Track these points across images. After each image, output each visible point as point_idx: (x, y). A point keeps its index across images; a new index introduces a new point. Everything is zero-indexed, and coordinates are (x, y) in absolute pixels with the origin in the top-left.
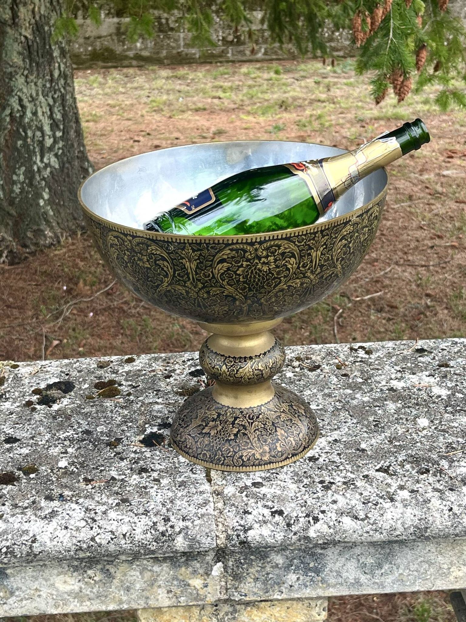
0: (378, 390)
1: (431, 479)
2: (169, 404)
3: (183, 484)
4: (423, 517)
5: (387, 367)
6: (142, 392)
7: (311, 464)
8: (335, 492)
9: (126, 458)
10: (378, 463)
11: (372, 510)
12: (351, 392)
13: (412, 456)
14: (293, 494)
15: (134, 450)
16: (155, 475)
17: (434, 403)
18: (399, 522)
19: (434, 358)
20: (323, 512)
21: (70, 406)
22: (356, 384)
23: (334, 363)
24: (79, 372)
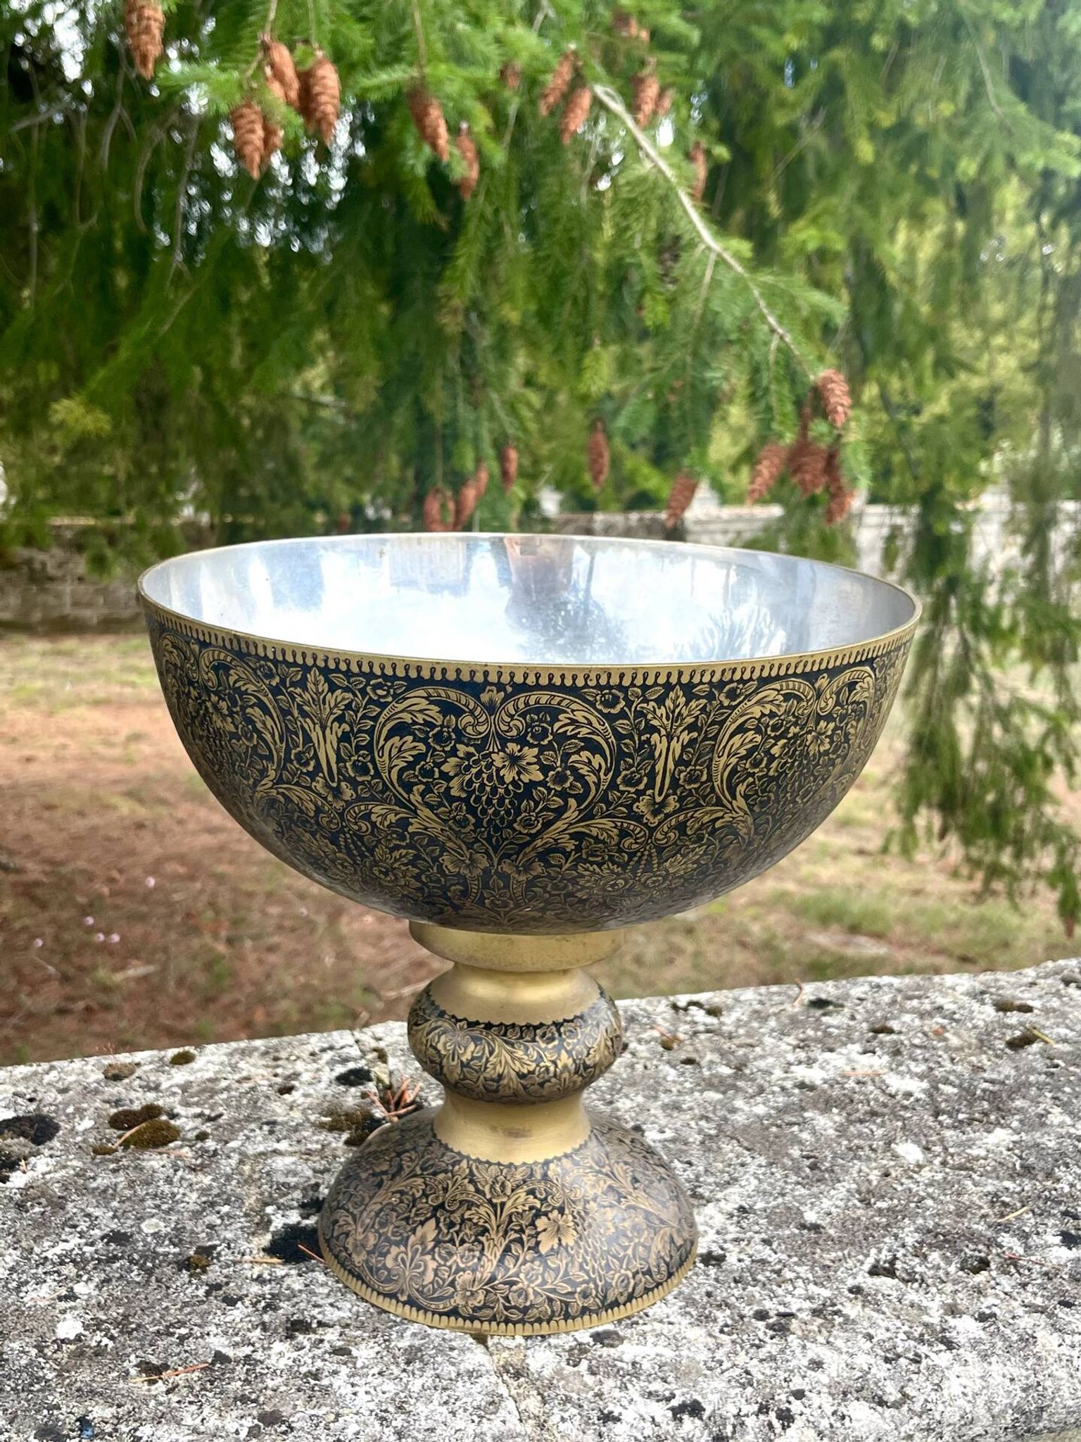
0: (777, 1089)
1: (1006, 1283)
2: (309, 1153)
3: (412, 1355)
4: (1032, 1380)
5: (768, 1041)
6: (233, 1129)
7: (712, 1271)
8: (805, 1338)
9: (241, 1299)
10: (867, 1256)
11: (914, 1377)
12: (720, 1096)
13: (929, 1231)
14: (704, 1355)
15: (256, 1273)
16: (331, 1336)
17: (905, 1108)
18: (980, 1401)
19: (853, 1018)
20: (799, 1395)
21: (58, 1175)
24: (63, 1091)
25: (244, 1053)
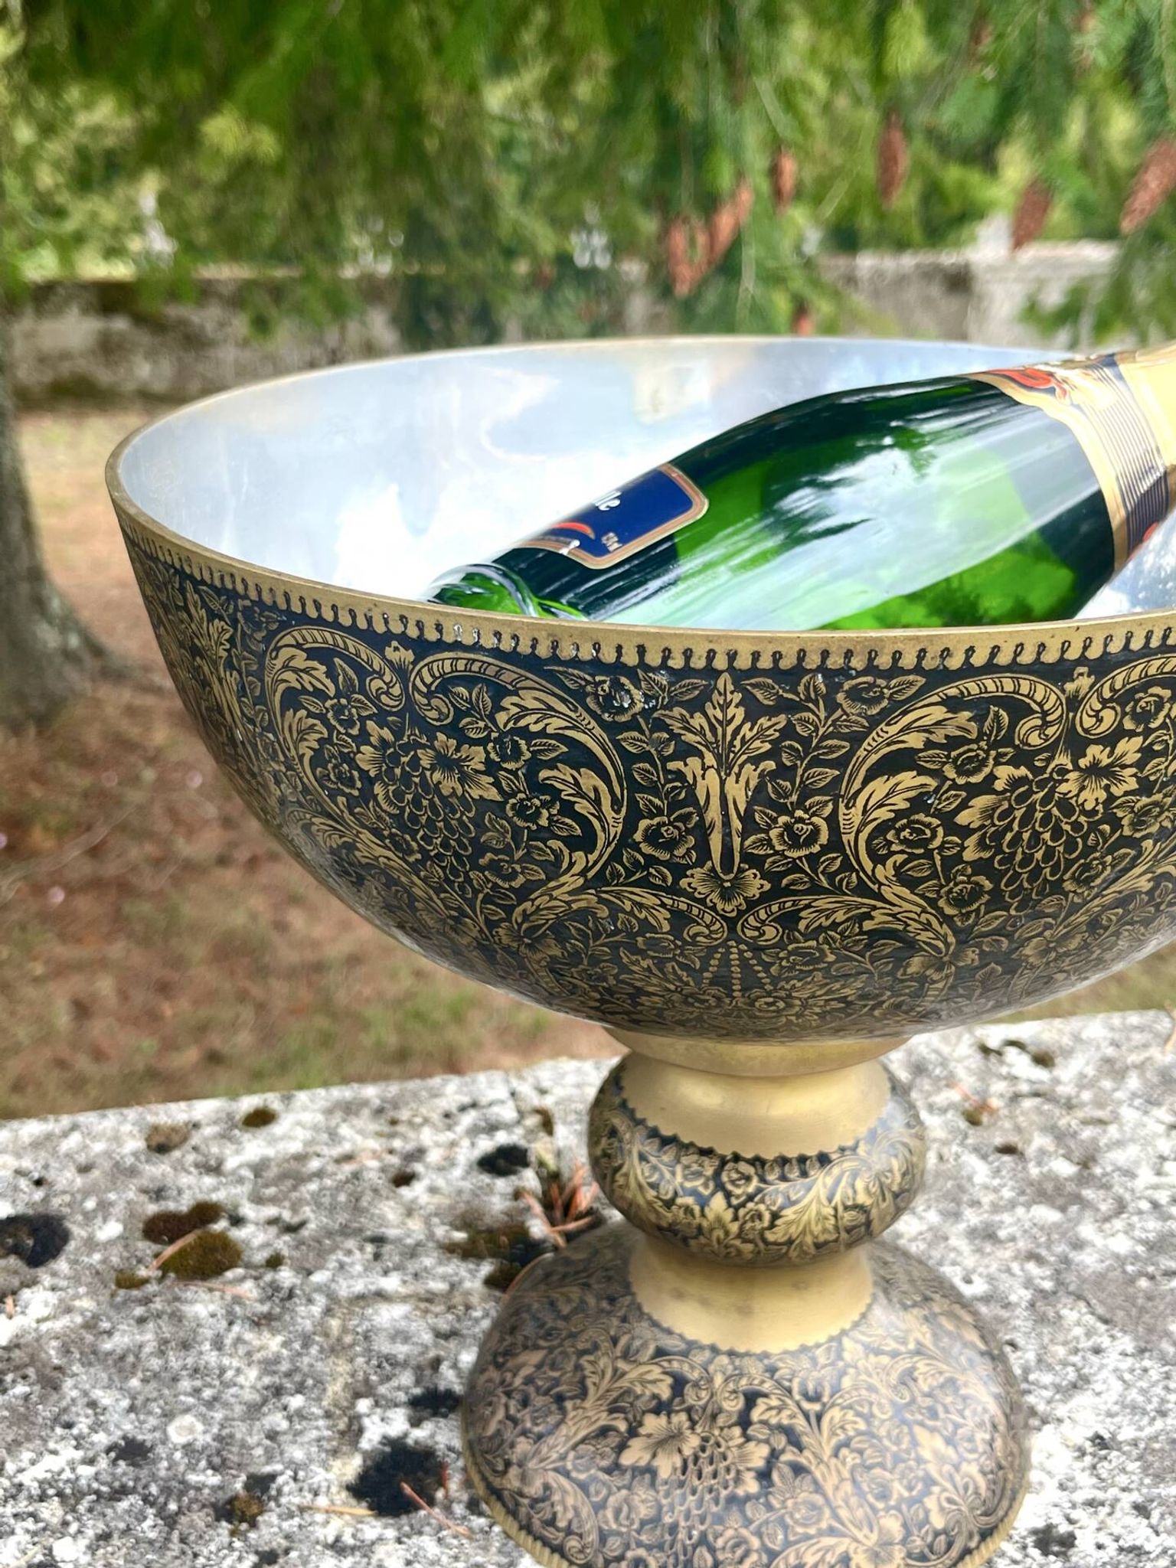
2: (430, 1298)
6: (318, 1251)
22: (1059, 1185)
23: (951, 1106)
24: (84, 1169)
25: (349, 1109)
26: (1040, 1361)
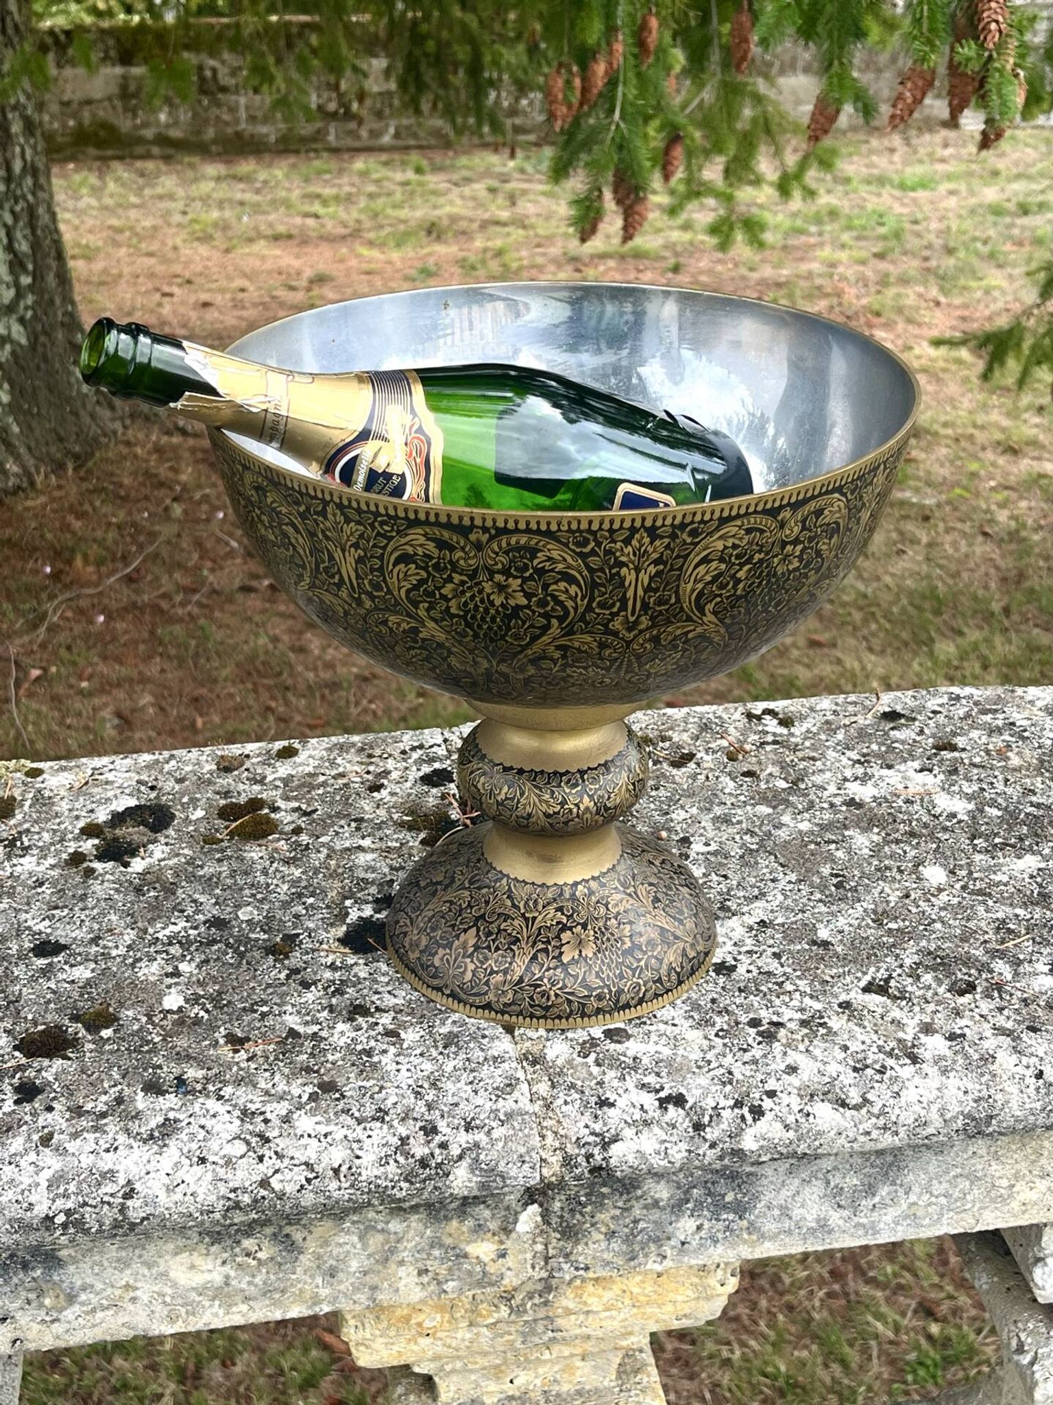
0: (826, 805)
1: (985, 1006)
2: (389, 850)
3: (451, 1040)
4: (985, 1093)
5: (831, 754)
6: (325, 824)
7: (722, 980)
8: (788, 1045)
9: (315, 983)
10: (865, 973)
11: (876, 1085)
12: (770, 811)
13: (930, 953)
14: (696, 1055)
15: (329, 960)
16: (386, 1020)
17: (945, 829)
18: (934, 1108)
19: (921, 732)
20: (771, 1094)
21: (171, 863)
22: (776, 793)
23: (721, 748)
24: (180, 781)
26: (739, 884)
